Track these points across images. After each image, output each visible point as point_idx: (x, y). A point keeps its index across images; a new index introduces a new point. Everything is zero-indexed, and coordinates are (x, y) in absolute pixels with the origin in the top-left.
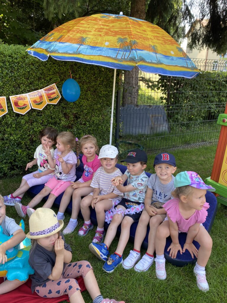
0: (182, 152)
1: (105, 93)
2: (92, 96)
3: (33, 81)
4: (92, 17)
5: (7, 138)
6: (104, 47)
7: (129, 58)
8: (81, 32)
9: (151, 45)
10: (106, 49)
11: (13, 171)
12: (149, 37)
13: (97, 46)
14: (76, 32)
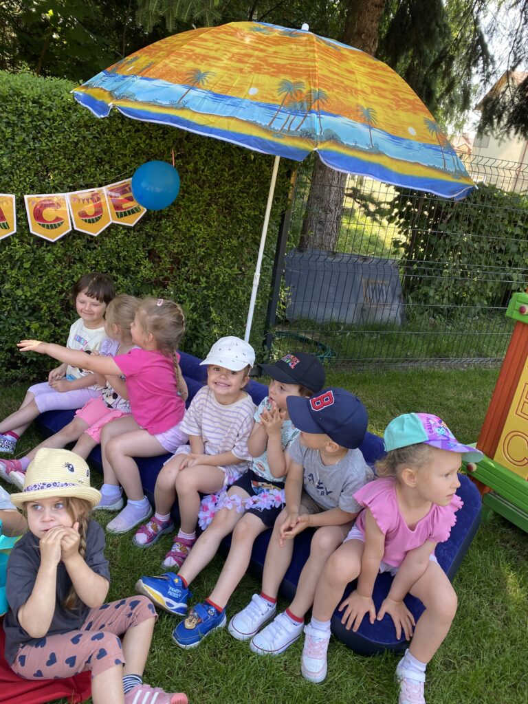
0: (423, 375)
1: (252, 214)
2: (221, 217)
3: (83, 166)
4: (229, 26)
5: (8, 291)
6: (244, 99)
7: (299, 130)
8: (197, 58)
9: (362, 108)
10: (248, 104)
11: (13, 371)
12: (359, 87)
13: (228, 94)
14: (185, 56)
